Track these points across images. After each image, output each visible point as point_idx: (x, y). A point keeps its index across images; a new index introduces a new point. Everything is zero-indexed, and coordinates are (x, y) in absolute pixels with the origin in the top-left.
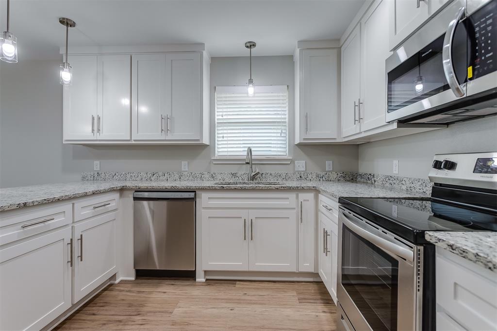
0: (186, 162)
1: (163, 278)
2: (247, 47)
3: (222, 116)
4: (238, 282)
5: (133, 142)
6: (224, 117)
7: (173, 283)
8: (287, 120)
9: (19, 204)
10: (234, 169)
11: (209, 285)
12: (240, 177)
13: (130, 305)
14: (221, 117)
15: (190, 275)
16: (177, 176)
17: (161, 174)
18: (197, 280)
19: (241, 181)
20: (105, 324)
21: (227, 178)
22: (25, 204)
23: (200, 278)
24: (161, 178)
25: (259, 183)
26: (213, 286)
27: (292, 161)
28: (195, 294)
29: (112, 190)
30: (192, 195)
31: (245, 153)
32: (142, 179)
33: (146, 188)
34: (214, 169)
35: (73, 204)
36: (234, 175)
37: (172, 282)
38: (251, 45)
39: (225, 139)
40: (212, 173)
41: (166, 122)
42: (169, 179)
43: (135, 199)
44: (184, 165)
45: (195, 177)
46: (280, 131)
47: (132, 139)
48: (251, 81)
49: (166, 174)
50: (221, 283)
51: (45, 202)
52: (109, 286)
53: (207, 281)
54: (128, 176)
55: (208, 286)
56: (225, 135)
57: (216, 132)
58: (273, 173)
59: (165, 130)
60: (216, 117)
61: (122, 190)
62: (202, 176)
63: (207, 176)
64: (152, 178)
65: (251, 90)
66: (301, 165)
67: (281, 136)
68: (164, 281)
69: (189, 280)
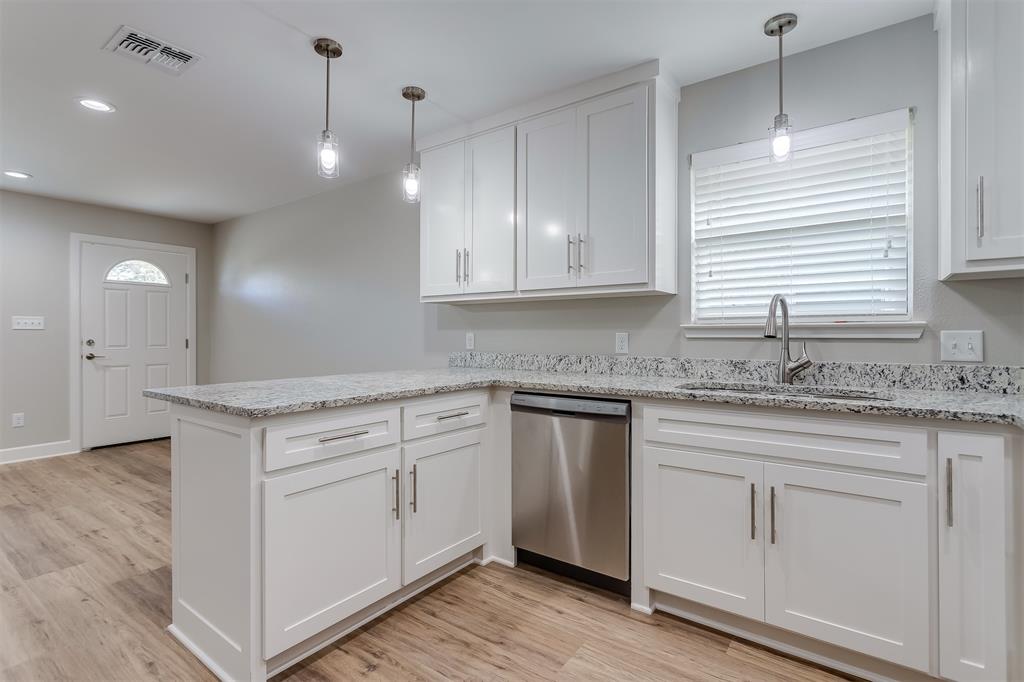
0: (624, 335)
1: (564, 578)
2: (772, 33)
3: (708, 222)
4: (734, 644)
5: (520, 296)
6: (715, 225)
7: (582, 596)
8: (908, 211)
9: (315, 403)
10: (739, 352)
11: (658, 625)
12: (755, 373)
13: (493, 618)
14: (704, 226)
15: (617, 590)
16: (605, 365)
17: (573, 358)
18: (634, 605)
19: (757, 383)
20: (443, 640)
21: (720, 374)
22: (323, 403)
23: (641, 604)
24: (574, 367)
25: (808, 392)
26: (667, 631)
27: (928, 332)
28: (621, 637)
29: (474, 388)
30: (621, 409)
31: (766, 312)
32: (539, 368)
33: (531, 386)
34: (689, 351)
35: (402, 409)
36: (738, 366)
37: (581, 593)
38: (781, 25)
39: (714, 278)
40: (682, 360)
41: (577, 249)
42: (589, 370)
43: (515, 407)
44: (621, 341)
45: (642, 369)
46: (884, 245)
47: (518, 289)
48: (781, 120)
49: (583, 360)
50: (689, 632)
51: (354, 402)
52: (468, 567)
53: (659, 616)
54: (518, 361)
55: (656, 628)
56: (715, 269)
57: (694, 262)
58: (858, 364)
59: (576, 266)
60: (694, 227)
61: (493, 388)
62: (660, 368)
63: (670, 366)
64: (558, 368)
65: (781, 144)
66: (964, 343)
67: (886, 259)
68: (564, 585)
69: (616, 599)
